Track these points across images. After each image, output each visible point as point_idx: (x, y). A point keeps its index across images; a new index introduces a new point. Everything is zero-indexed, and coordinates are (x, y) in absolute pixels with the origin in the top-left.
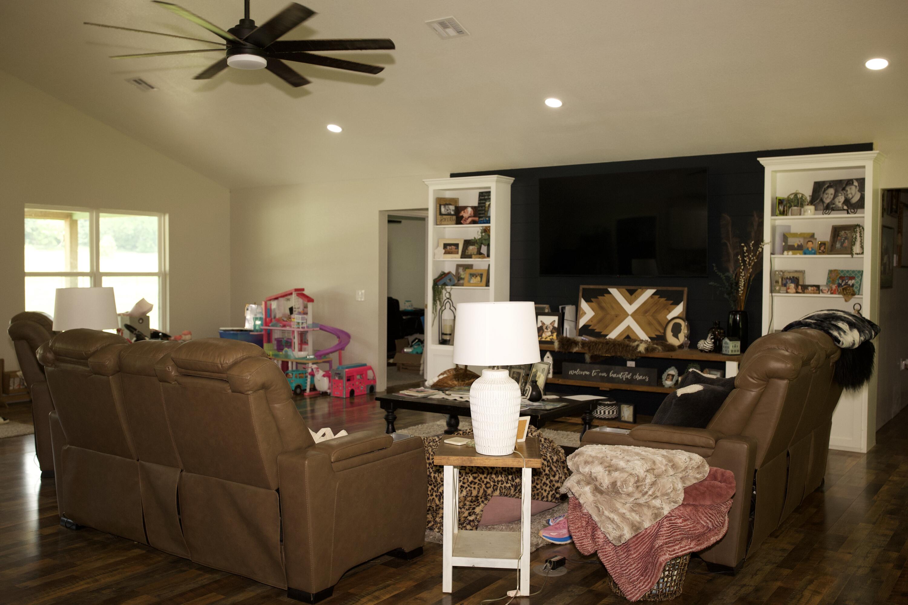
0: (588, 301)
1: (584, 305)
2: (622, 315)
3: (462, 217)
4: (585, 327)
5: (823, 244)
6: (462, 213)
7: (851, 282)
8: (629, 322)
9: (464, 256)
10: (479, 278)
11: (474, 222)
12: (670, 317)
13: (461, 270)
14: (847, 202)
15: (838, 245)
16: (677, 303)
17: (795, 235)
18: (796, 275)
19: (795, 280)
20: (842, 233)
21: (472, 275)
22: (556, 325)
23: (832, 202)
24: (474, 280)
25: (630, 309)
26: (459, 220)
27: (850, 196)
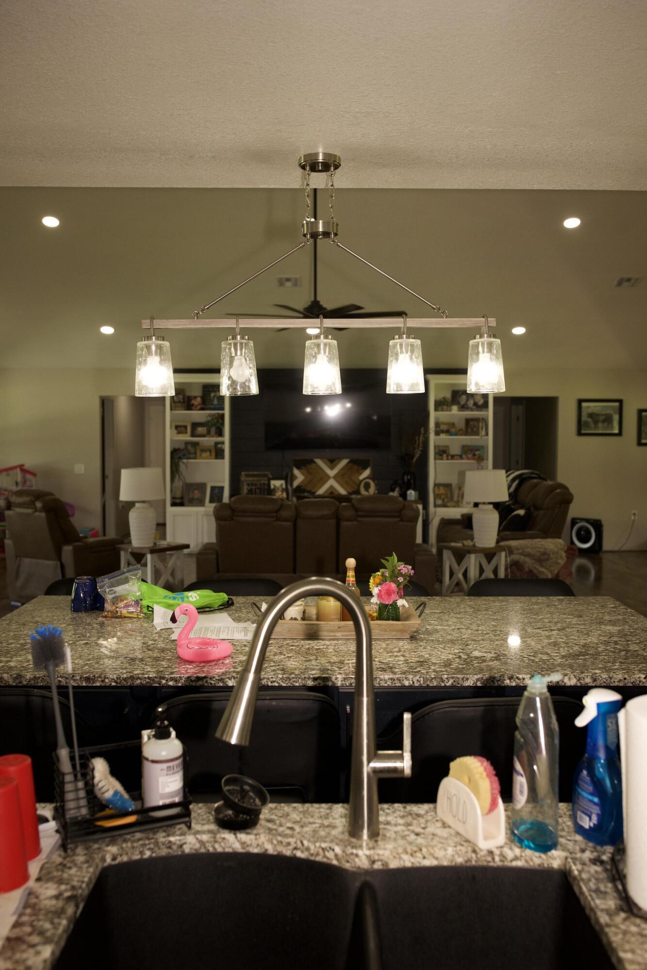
0: (298, 468)
1: (296, 472)
2: (326, 478)
3: (193, 405)
4: (299, 487)
5: (461, 430)
6: (193, 402)
7: (477, 453)
8: (332, 482)
9: (193, 435)
10: (208, 453)
11: (202, 409)
12: (362, 477)
13: (189, 447)
14: (475, 404)
15: (469, 430)
16: (365, 468)
17: (444, 423)
18: (445, 448)
19: (444, 452)
20: (472, 423)
21: (203, 450)
22: (284, 486)
23: (466, 403)
24: (205, 455)
25: (332, 473)
26: (189, 407)
27: (477, 401)
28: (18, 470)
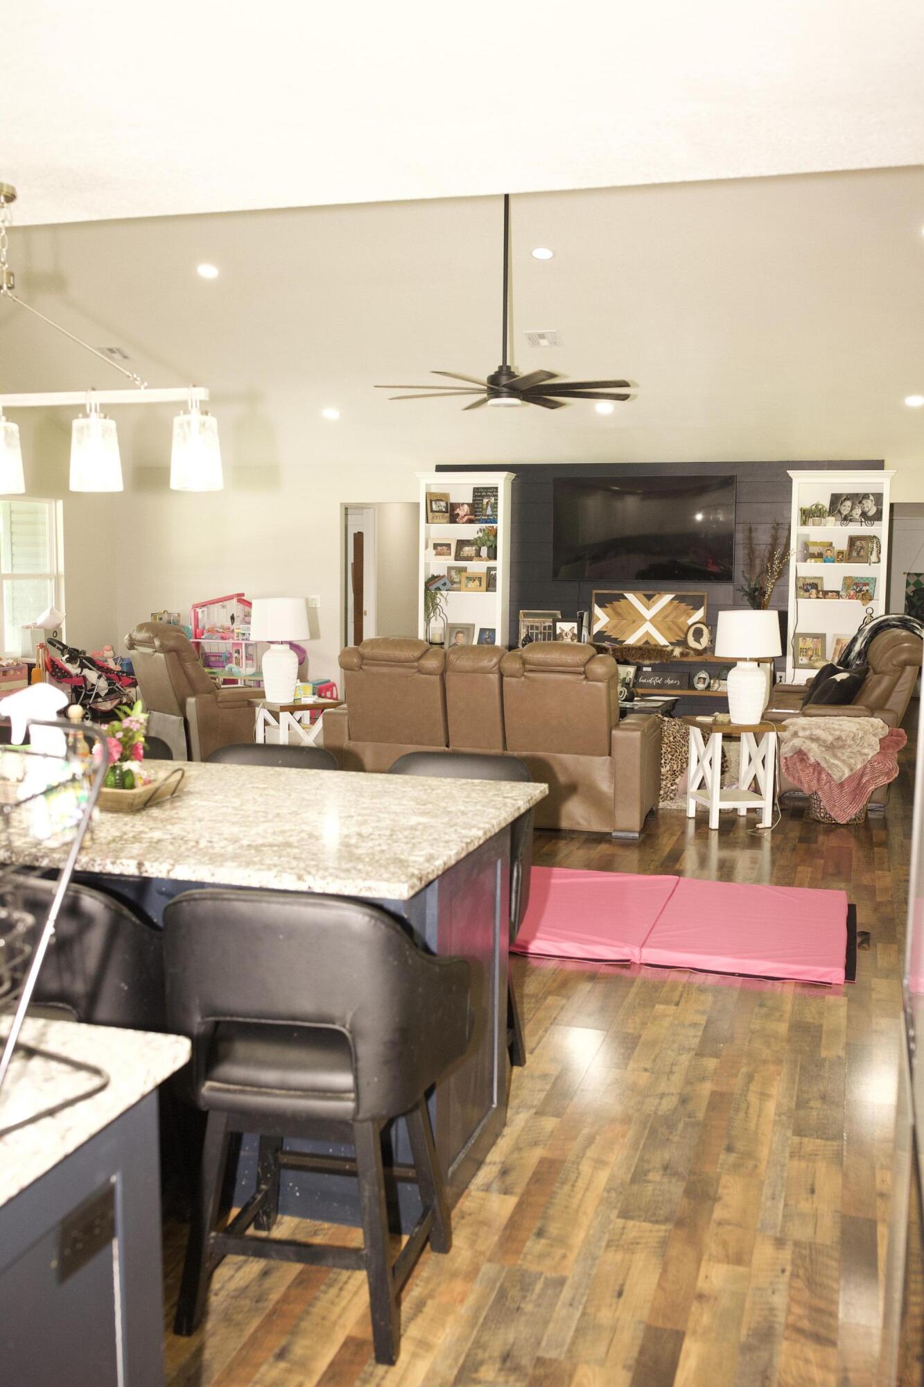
0: (601, 606)
1: (597, 611)
2: (638, 619)
3: (458, 515)
4: (600, 633)
5: (840, 553)
6: (458, 511)
7: (865, 588)
8: (648, 627)
9: (457, 558)
10: (477, 582)
11: (470, 521)
12: (690, 622)
13: (453, 573)
14: (864, 514)
15: (854, 554)
16: (697, 608)
17: (815, 544)
18: (815, 581)
19: (815, 586)
20: (858, 543)
21: (470, 579)
22: (576, 631)
23: (850, 514)
24: (471, 585)
25: (649, 614)
26: (453, 519)
27: (867, 509)
28: (235, 600)
